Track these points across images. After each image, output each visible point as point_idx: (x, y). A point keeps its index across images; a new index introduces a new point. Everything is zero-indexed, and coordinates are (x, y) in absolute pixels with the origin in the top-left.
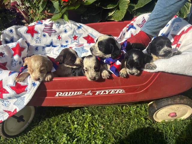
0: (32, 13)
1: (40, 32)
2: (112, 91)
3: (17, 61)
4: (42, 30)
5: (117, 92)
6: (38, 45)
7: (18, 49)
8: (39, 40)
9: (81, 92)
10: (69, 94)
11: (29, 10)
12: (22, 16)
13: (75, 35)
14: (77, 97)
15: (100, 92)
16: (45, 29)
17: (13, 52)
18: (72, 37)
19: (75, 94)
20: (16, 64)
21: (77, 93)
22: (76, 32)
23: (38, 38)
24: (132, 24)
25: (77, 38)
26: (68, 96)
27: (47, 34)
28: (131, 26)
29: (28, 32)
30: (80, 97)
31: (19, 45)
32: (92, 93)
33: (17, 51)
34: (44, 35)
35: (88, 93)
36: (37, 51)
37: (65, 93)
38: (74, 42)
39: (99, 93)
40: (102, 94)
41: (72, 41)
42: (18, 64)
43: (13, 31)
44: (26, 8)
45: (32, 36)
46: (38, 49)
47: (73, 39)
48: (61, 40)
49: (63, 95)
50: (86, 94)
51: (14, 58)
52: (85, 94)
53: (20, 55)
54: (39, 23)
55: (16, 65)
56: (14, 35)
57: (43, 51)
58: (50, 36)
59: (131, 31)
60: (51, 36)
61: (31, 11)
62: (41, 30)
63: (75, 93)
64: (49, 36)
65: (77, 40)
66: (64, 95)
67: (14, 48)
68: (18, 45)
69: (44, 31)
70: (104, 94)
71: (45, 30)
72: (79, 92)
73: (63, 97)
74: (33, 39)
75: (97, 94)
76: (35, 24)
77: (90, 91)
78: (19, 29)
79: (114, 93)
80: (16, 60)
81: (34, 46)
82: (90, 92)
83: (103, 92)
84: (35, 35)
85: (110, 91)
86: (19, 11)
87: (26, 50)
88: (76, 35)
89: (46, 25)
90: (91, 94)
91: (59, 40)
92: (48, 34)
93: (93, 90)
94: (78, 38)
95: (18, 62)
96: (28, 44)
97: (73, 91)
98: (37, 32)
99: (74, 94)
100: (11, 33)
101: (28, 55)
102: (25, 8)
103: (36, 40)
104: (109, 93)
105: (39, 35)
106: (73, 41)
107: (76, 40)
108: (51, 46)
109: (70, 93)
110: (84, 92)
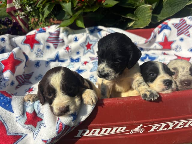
0: (33, 22)
1: (42, 42)
2: (180, 124)
3: (9, 80)
4: (46, 39)
5: (187, 126)
6: (39, 59)
7: (10, 62)
8: (41, 53)
9: (125, 128)
10: (102, 133)
11: (29, 18)
12: (20, 27)
13: (88, 43)
14: (116, 137)
15: (160, 126)
16: (49, 37)
17: (3, 67)
18: (84, 45)
19: (113, 131)
20: (6, 84)
21: (117, 129)
22: (89, 38)
23: (39, 50)
24: (166, 23)
25: (91, 47)
26: (99, 137)
27: (51, 45)
28: (164, 26)
29: (26, 42)
30: (120, 137)
31: (14, 57)
32: (144, 128)
33: (10, 65)
34: (48, 47)
35: (136, 128)
36: (38, 67)
37: (95, 131)
38: (88, 52)
39: (156, 128)
40: (161, 129)
41: (84, 51)
42: (9, 85)
43: (5, 40)
44: (26, 16)
45: (32, 47)
46: (39, 64)
47: (86, 48)
48: (71, 51)
49: (91, 134)
50: (132, 132)
51: (3, 76)
52: (130, 131)
53: (13, 71)
54: (40, 31)
55: (5, 86)
56: (7, 45)
57: (46, 67)
58: (56, 48)
59: (164, 33)
60: (58, 48)
61: (32, 20)
62: (44, 39)
63: (112, 129)
64: (54, 48)
65: (92, 49)
66: (93, 133)
67: (5, 60)
68: (12, 56)
69: (48, 41)
70: (165, 129)
71: (49, 39)
72: (120, 128)
73: (88, 139)
74: (32, 52)
75: (152, 130)
76: (35, 32)
77: (141, 125)
78: (13, 39)
79: (182, 127)
80: (6, 79)
81: (34, 61)
82: (142, 127)
83: (163, 125)
84: (36, 46)
85: (176, 123)
86: (16, 19)
87: (23, 64)
88: (90, 43)
89: (51, 34)
90: (141, 131)
91: (68, 51)
92: (54, 45)
93: (147, 122)
94: (93, 46)
95: (10, 82)
96: (27, 57)
97: (109, 127)
98: (38, 43)
99: (111, 131)
100: (3, 41)
101: (24, 73)
102: (24, 15)
103: (37, 53)
104: (173, 127)
105: (41, 47)
106: (86, 51)
107: (90, 49)
108: (57, 61)
109: (104, 130)
110: (130, 127)
